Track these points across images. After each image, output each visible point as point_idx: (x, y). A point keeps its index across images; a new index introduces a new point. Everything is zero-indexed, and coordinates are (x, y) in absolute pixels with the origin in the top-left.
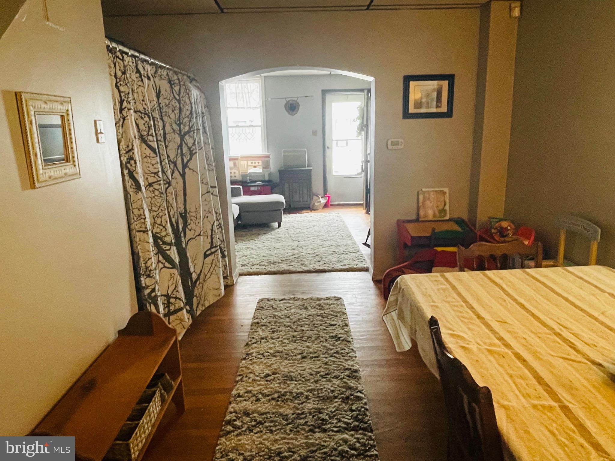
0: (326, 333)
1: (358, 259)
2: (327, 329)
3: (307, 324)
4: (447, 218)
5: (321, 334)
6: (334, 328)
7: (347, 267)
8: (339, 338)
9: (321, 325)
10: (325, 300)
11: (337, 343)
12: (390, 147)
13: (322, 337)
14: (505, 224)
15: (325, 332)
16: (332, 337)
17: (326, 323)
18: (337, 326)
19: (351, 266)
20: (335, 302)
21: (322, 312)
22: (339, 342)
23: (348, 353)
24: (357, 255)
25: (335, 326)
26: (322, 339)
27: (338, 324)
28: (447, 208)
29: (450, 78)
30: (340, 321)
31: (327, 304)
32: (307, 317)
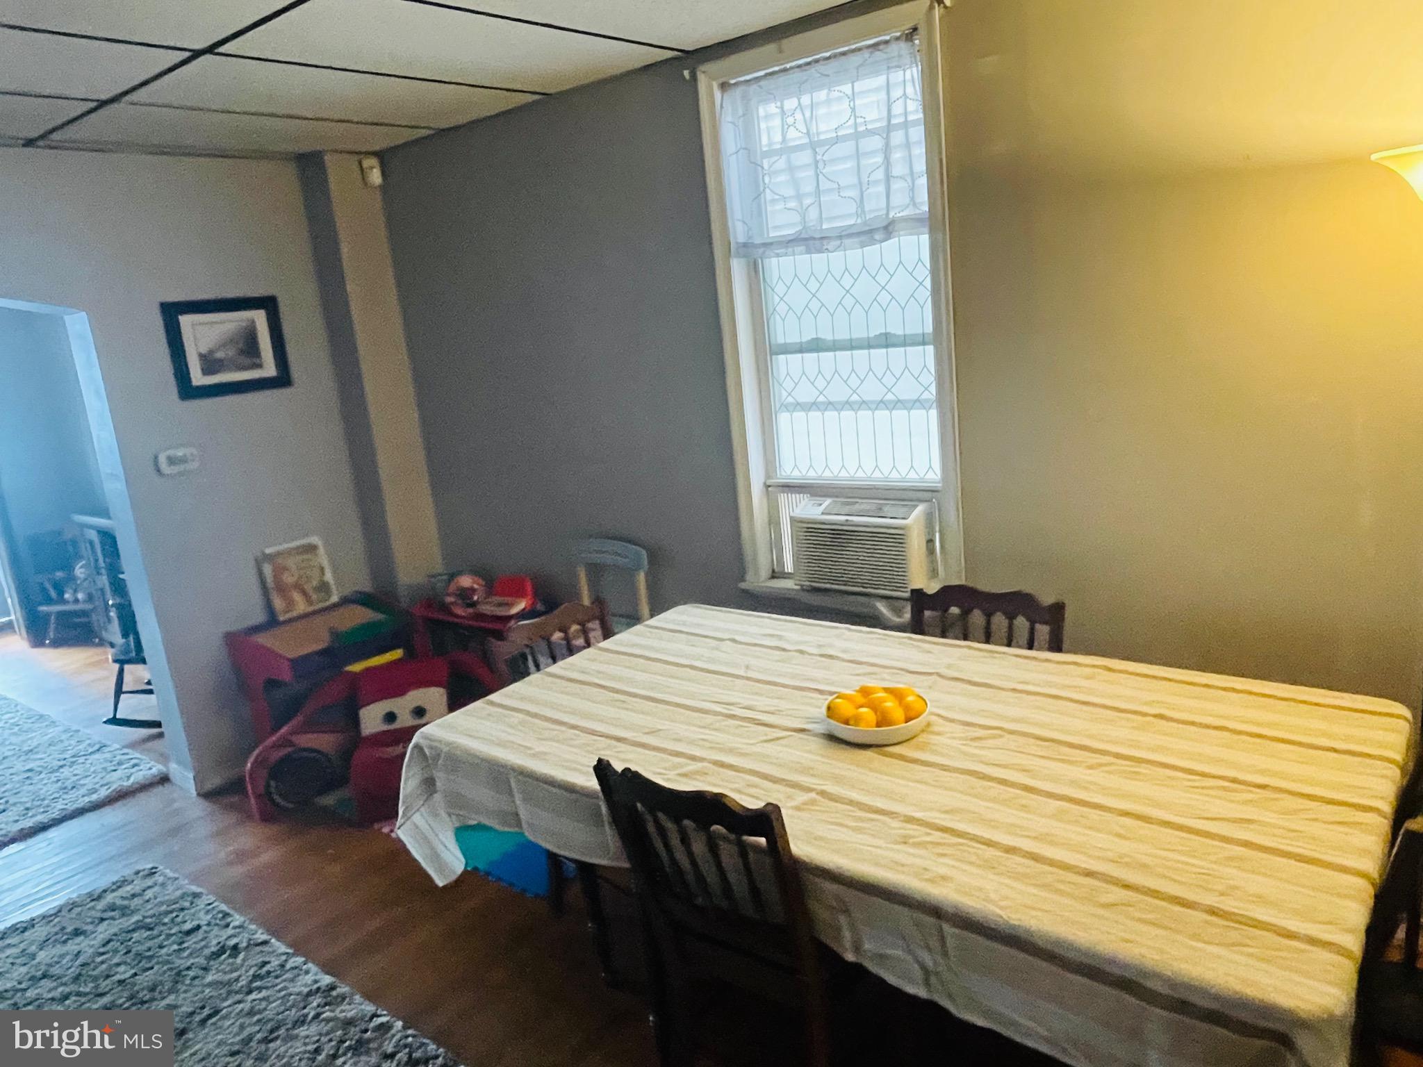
0: (191, 954)
1: (120, 764)
2: (185, 945)
3: (118, 965)
4: (335, 599)
5: (180, 963)
6: (200, 934)
7: (103, 793)
8: (235, 948)
9: (161, 947)
10: (113, 891)
11: (239, 960)
12: (165, 469)
13: (188, 968)
14: (466, 581)
15: (186, 954)
16: (216, 955)
17: (169, 936)
18: (204, 928)
19: (114, 787)
20: (149, 882)
21: (135, 918)
22: (241, 956)
23: (282, 966)
24: (108, 756)
25: (201, 931)
26: (191, 973)
27: (203, 923)
28: (329, 576)
29: (268, 304)
30: (202, 914)
31: (134, 896)
32: (102, 950)
